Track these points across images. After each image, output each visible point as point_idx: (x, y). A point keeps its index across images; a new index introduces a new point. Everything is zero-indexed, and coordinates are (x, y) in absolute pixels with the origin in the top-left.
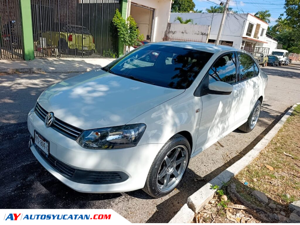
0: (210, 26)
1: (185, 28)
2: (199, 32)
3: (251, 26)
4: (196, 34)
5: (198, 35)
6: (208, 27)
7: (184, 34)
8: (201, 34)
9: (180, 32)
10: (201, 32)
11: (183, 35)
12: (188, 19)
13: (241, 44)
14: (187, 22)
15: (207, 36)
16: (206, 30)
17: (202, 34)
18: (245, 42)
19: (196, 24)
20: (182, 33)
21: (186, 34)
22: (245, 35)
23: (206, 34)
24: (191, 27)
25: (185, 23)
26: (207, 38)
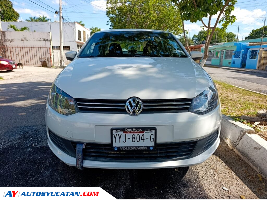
0: (50, 33)
1: (23, 36)
2: (40, 38)
3: (79, 33)
4: (38, 40)
5: (41, 41)
6: (48, 33)
7: (24, 41)
8: (43, 40)
9: (19, 39)
10: (43, 39)
11: (24, 43)
12: (24, 27)
13: (76, 48)
14: (23, 29)
15: (50, 42)
16: (47, 36)
17: (45, 40)
18: (79, 46)
19: (35, 31)
20: (22, 40)
21: (27, 41)
22: (77, 40)
23: (48, 40)
24: (30, 34)
25: (21, 31)
26: (51, 43)
